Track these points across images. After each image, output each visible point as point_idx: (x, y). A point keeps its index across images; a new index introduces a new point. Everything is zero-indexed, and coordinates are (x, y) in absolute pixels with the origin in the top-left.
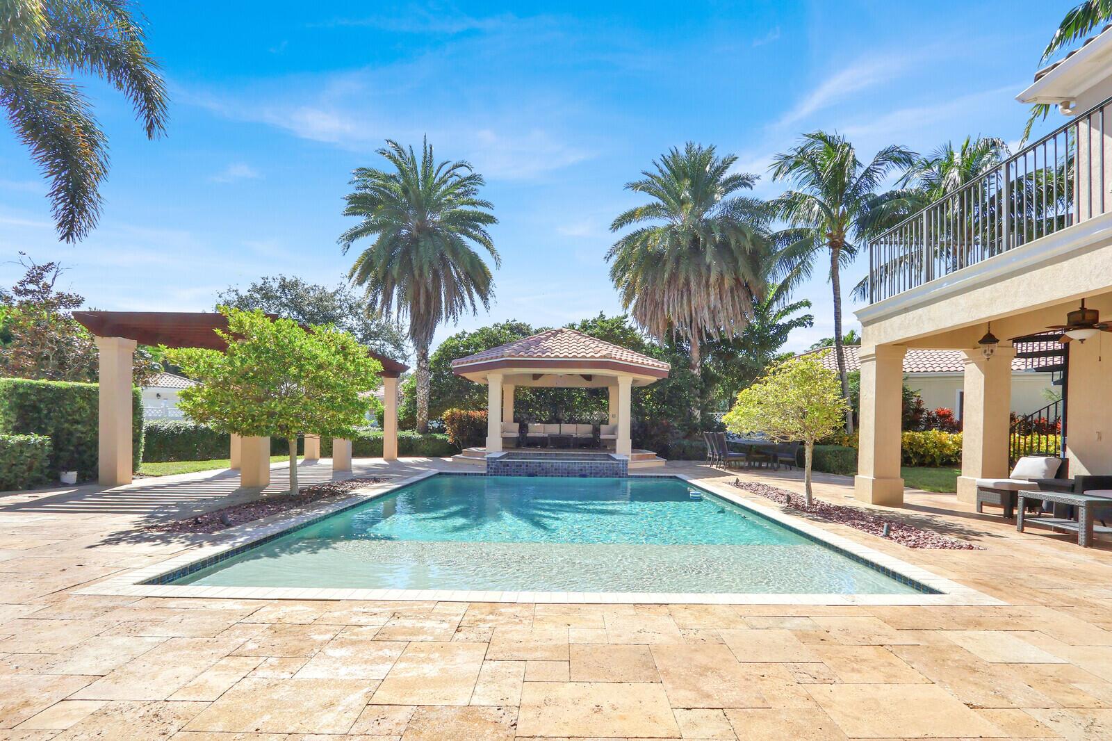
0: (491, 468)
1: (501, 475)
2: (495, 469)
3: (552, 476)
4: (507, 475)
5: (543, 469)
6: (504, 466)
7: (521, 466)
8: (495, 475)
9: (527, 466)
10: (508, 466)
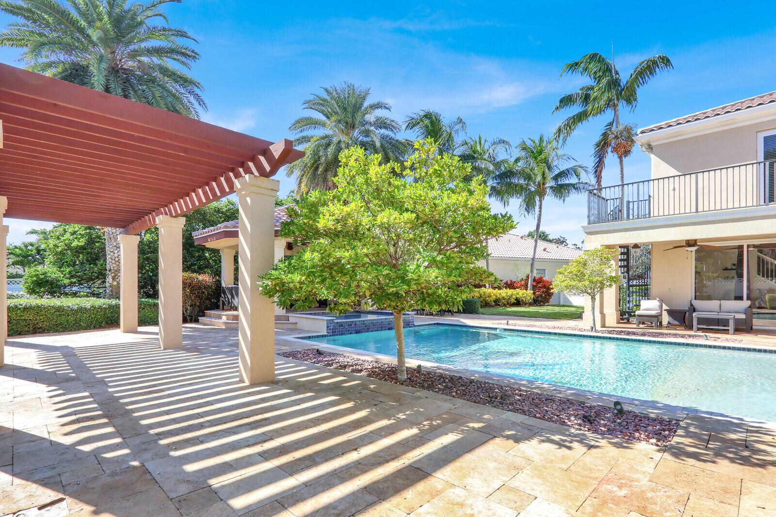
0: (330, 329)
1: (337, 335)
2: (333, 329)
3: (372, 331)
4: (342, 334)
5: (366, 326)
6: (340, 326)
7: (351, 325)
8: (333, 335)
9: (355, 324)
10: (342, 326)
